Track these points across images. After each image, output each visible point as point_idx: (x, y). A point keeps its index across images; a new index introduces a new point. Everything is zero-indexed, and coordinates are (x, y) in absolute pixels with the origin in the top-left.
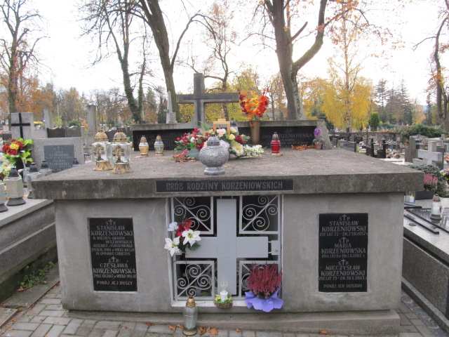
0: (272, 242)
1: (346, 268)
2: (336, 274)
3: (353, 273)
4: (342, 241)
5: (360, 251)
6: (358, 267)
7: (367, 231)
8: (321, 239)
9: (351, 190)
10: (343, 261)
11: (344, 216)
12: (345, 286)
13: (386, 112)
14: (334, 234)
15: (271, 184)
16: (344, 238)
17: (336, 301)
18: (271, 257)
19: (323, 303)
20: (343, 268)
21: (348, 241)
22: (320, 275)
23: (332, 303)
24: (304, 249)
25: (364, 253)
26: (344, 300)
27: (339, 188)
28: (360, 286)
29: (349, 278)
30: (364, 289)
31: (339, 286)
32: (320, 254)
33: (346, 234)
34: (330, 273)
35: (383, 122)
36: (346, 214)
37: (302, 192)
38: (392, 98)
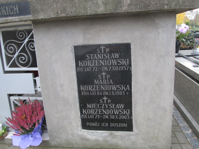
0: (37, 78)
1: (109, 106)
2: (98, 112)
3: (116, 112)
4: (102, 76)
5: (123, 88)
6: (122, 106)
7: (130, 65)
8: (78, 74)
9: (101, 10)
10: (105, 98)
11: (102, 48)
12: (109, 125)
13: (194, 22)
14: (92, 69)
15: (5, 9)
16: (104, 74)
17: (100, 139)
18: (37, 94)
19: (87, 140)
20: (105, 106)
21: (108, 76)
22: (81, 113)
23: (96, 140)
24: (62, 86)
25: (127, 91)
26: (109, 139)
27: (85, 8)
28: (125, 125)
29: (112, 117)
30: (129, 128)
31: (103, 124)
32: (80, 92)
33: (106, 69)
34: (92, 112)
35: (192, 27)
36: (104, 45)
37: (41, 16)
38: (197, 15)
